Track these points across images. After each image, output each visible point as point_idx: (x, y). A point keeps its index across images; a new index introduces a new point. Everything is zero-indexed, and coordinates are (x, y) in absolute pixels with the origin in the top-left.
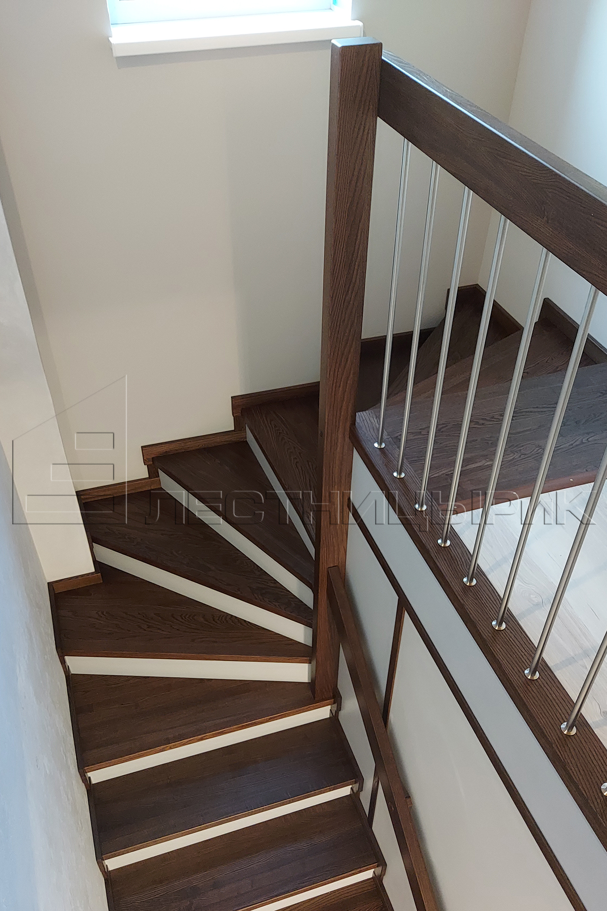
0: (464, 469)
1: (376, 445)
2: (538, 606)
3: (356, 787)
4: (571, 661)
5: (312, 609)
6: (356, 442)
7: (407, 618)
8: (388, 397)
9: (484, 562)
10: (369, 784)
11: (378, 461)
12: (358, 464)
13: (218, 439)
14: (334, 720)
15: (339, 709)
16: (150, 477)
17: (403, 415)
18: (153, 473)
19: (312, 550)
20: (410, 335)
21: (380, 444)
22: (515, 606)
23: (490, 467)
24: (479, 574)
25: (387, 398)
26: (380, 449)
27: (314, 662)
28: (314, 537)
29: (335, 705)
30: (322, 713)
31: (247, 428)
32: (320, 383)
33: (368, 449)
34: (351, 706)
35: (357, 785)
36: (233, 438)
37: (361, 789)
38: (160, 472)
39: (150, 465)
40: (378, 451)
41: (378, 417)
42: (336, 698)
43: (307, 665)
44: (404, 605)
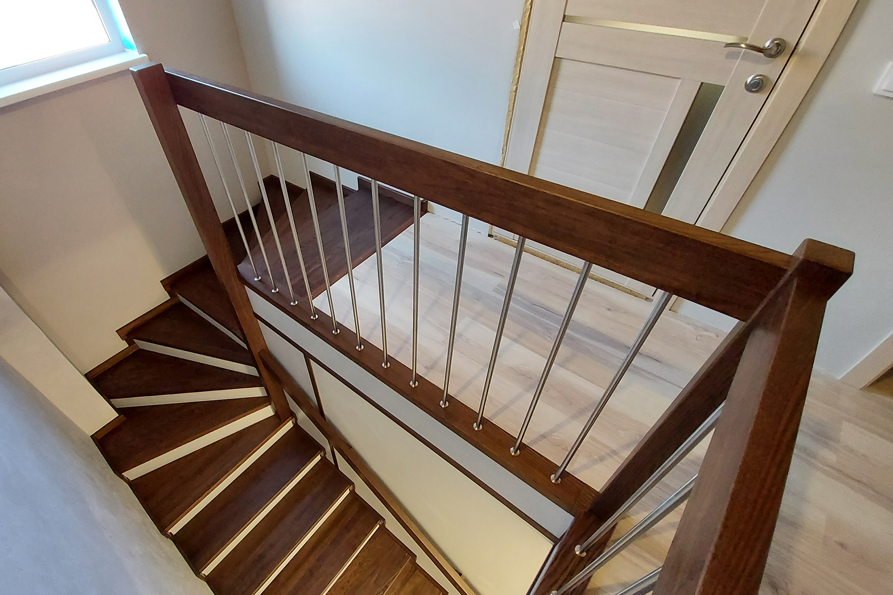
0: (308, 273)
1: (256, 279)
2: (374, 328)
3: (322, 454)
4: (400, 349)
5: (258, 376)
6: (244, 282)
7: (312, 362)
8: (250, 249)
9: (339, 318)
10: (328, 448)
11: (260, 287)
12: (251, 293)
13: (163, 308)
14: (296, 426)
15: (296, 419)
16: (130, 346)
17: (263, 257)
18: (130, 343)
19: (245, 346)
20: (247, 212)
21: (258, 278)
22: (364, 334)
23: (321, 266)
24: (339, 326)
25: (250, 251)
26: (259, 280)
27: (273, 403)
28: (242, 338)
29: (294, 419)
30: (289, 425)
31: (178, 295)
32: (208, 255)
33: (252, 283)
34: (301, 415)
35: (322, 452)
36: (173, 303)
37: (325, 453)
38: (135, 340)
39: (127, 339)
40: (259, 282)
41: (250, 264)
42: (293, 415)
43: (269, 406)
44: (308, 356)
